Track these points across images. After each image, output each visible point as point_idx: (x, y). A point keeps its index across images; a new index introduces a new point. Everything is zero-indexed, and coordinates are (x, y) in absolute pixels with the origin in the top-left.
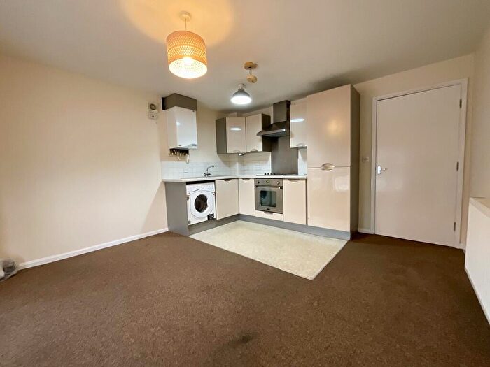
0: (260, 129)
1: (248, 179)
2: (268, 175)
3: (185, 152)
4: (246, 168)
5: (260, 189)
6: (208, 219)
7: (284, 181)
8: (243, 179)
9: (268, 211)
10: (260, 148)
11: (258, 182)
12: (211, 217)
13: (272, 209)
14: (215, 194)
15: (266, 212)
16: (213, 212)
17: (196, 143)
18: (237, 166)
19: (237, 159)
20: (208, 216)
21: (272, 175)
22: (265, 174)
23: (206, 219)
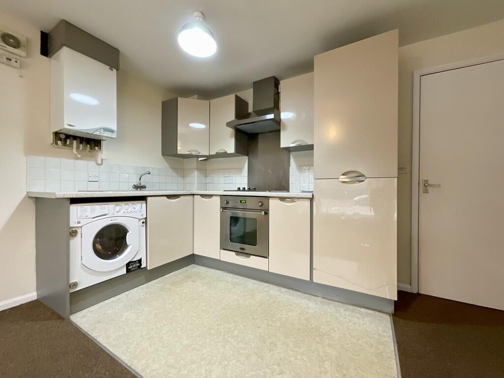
0: (231, 116)
1: (210, 196)
2: (244, 189)
3: (92, 143)
4: (209, 180)
5: (229, 213)
6: (128, 271)
7: (271, 201)
8: (202, 196)
9: (241, 253)
10: (231, 149)
11: (226, 202)
12: (134, 267)
13: (248, 248)
14: (145, 222)
15: (237, 253)
16: (142, 255)
17: (114, 127)
18: (195, 177)
19: (195, 165)
20: (128, 265)
21: (249, 190)
22: (239, 189)
23: (124, 271)
